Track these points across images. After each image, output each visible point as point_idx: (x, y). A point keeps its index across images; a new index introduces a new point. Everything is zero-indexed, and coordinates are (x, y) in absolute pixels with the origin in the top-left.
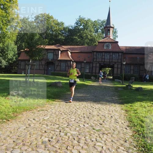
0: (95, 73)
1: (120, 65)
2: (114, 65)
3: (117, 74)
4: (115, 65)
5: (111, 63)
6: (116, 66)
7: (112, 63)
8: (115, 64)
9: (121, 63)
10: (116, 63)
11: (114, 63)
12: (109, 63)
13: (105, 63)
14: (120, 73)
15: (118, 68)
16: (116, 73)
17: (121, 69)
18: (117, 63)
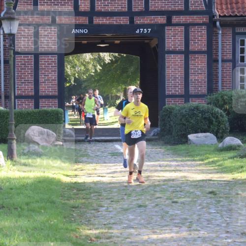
0: (37, 98)
1: (204, 31)
2: (159, 31)
3: (187, 96)
4: (169, 32)
5: (138, 21)
6: (173, 39)
7: (147, 20)
8: (169, 23)
9: (205, 19)
10: (175, 19)
11: (161, 20)
12: (124, 21)
13: (98, 21)
14: (204, 90)
15: (187, 53)
16: (180, 90)
17: (212, 62)
18: (183, 19)
